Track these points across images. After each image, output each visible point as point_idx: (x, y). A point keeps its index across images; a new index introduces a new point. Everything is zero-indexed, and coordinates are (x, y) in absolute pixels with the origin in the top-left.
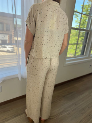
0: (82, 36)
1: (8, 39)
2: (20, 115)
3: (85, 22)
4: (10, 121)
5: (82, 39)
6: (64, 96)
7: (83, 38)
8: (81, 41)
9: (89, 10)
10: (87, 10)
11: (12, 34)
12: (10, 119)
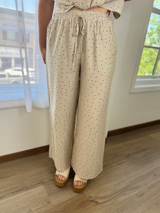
6: (128, 156)
12: (4, 196)
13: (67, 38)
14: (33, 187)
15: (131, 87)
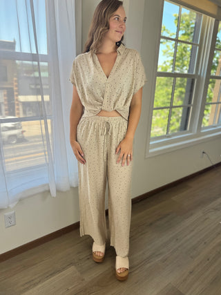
0: (181, 86)
1: (3, 101)
2: (59, 271)
3: (184, 53)
4: (40, 285)
5: (181, 92)
6: (151, 224)
7: (184, 90)
8: (179, 97)
9: (193, 25)
10: (188, 26)
11: (12, 89)
12: (40, 282)
13: (97, 136)
14: (64, 269)
15: (145, 153)
